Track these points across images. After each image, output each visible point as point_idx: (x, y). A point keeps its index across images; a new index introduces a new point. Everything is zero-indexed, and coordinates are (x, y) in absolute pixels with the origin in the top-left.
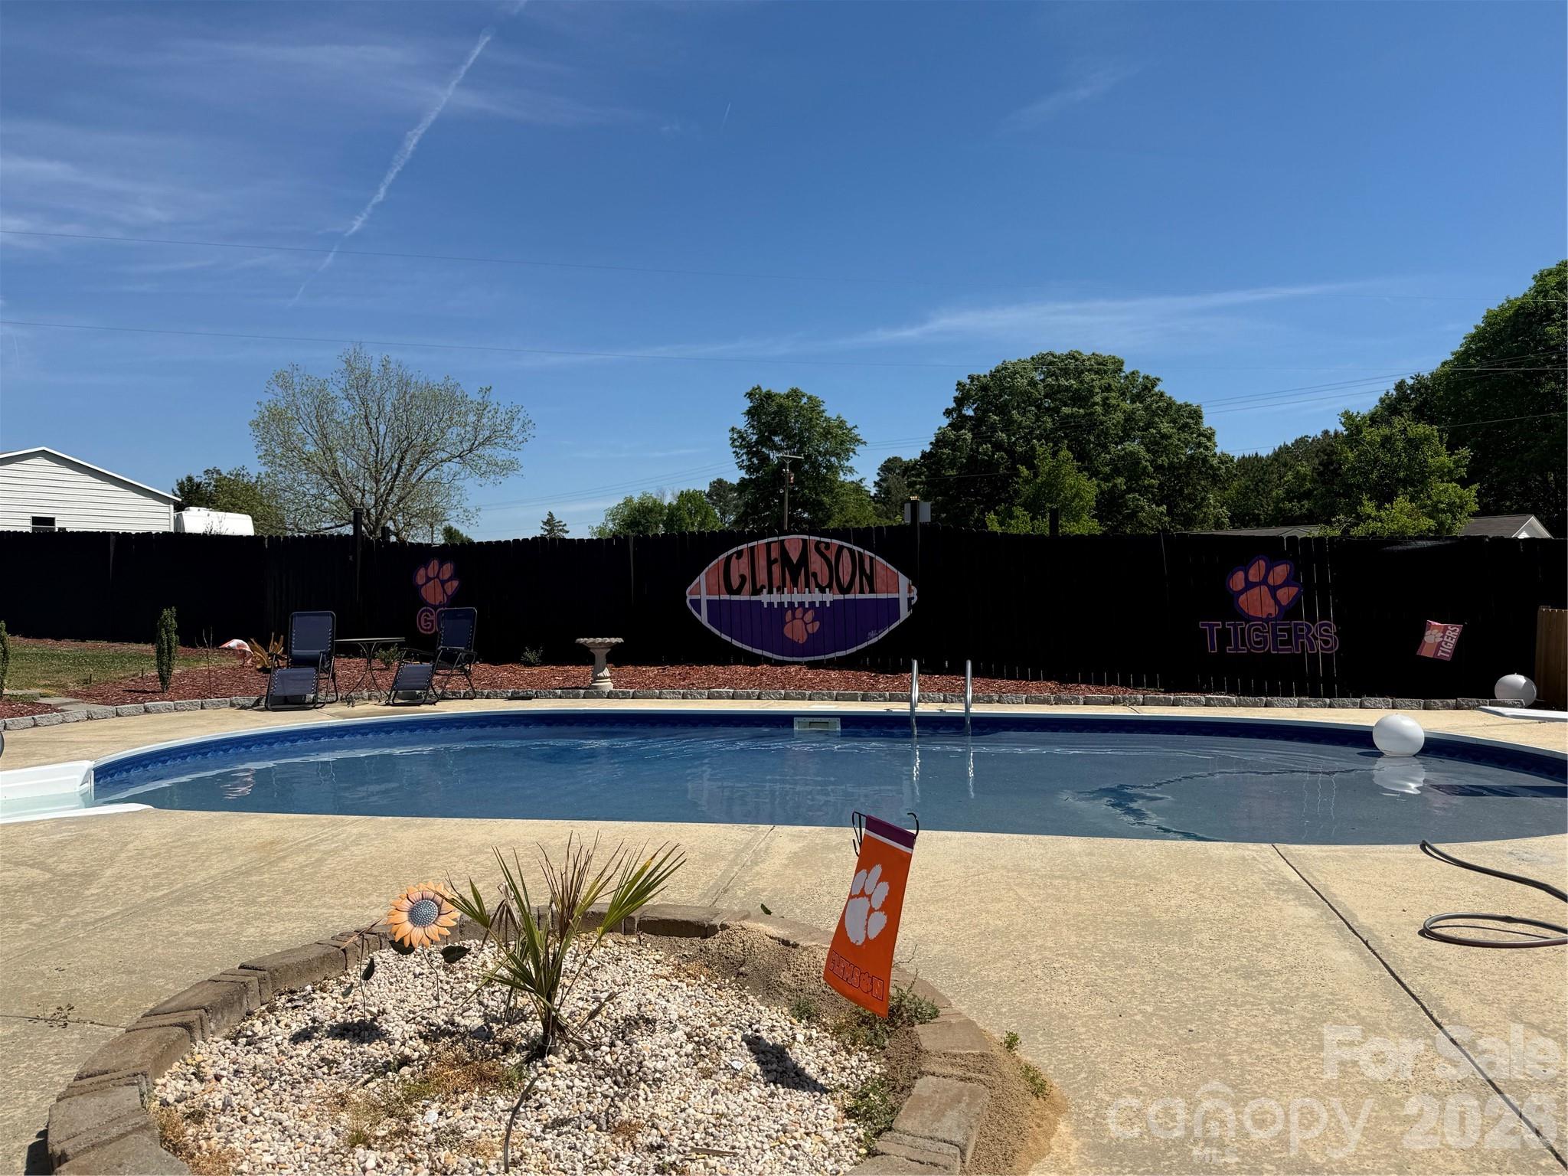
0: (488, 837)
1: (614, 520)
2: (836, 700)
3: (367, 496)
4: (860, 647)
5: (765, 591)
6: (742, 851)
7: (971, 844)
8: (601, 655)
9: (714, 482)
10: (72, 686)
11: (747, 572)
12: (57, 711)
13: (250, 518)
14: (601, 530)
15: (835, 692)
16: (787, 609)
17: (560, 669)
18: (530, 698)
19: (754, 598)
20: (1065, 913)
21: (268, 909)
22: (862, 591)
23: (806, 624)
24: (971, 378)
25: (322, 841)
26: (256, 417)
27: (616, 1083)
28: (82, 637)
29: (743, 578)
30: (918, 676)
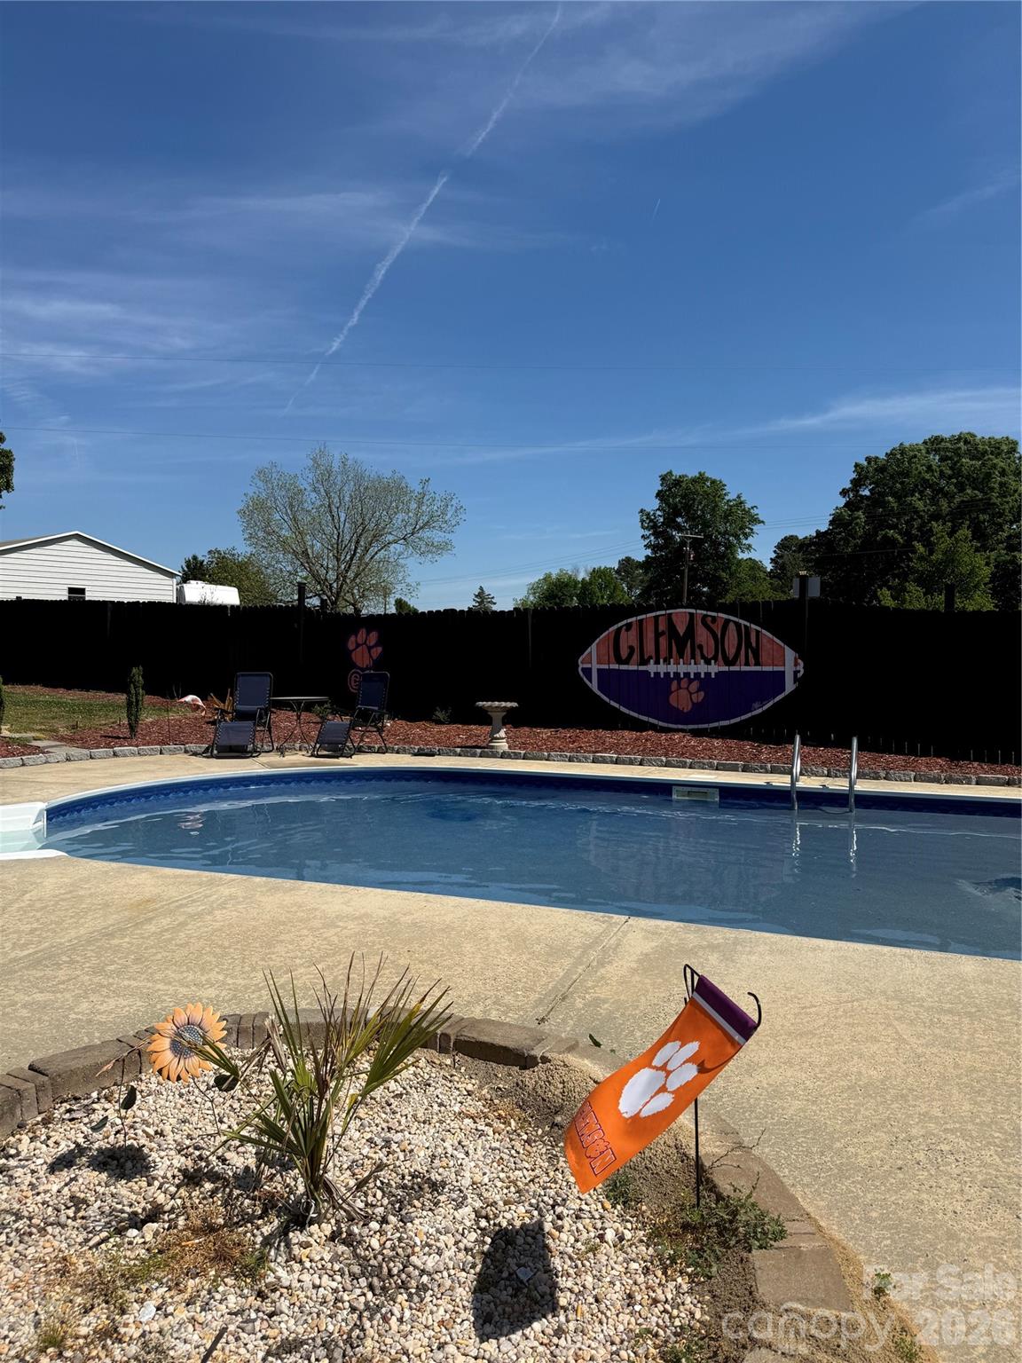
0: (345, 907)
1: (535, 593)
2: (717, 769)
3: (330, 572)
4: (743, 717)
5: (652, 661)
6: (590, 946)
7: (846, 958)
8: (497, 717)
9: (623, 560)
10: (63, 731)
11: (635, 644)
12: (43, 753)
13: (236, 590)
14: (524, 602)
15: (715, 762)
16: (673, 679)
17: (465, 727)
18: (432, 755)
19: (642, 668)
20: (956, 1066)
21: (111, 980)
22: (747, 664)
23: (691, 694)
24: (868, 459)
25: (194, 901)
26: (241, 506)
27: (371, 1287)
28: (85, 687)
29: (631, 648)
30: (800, 749)
